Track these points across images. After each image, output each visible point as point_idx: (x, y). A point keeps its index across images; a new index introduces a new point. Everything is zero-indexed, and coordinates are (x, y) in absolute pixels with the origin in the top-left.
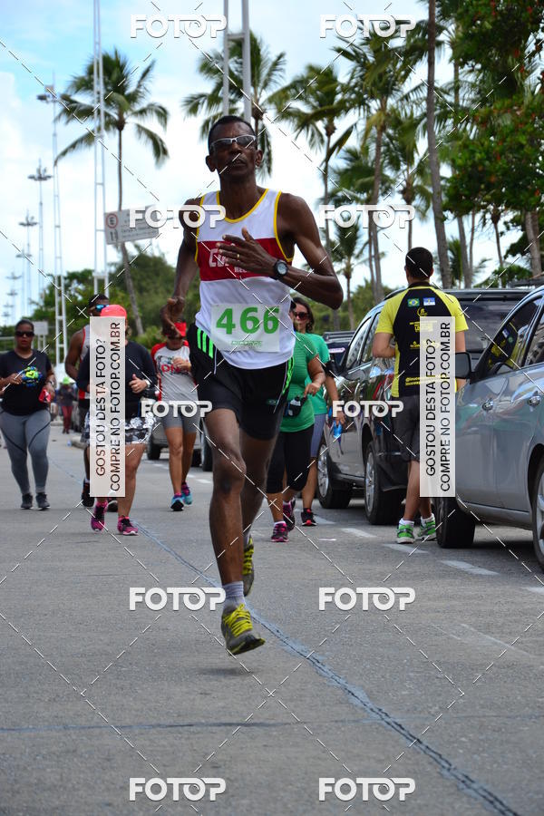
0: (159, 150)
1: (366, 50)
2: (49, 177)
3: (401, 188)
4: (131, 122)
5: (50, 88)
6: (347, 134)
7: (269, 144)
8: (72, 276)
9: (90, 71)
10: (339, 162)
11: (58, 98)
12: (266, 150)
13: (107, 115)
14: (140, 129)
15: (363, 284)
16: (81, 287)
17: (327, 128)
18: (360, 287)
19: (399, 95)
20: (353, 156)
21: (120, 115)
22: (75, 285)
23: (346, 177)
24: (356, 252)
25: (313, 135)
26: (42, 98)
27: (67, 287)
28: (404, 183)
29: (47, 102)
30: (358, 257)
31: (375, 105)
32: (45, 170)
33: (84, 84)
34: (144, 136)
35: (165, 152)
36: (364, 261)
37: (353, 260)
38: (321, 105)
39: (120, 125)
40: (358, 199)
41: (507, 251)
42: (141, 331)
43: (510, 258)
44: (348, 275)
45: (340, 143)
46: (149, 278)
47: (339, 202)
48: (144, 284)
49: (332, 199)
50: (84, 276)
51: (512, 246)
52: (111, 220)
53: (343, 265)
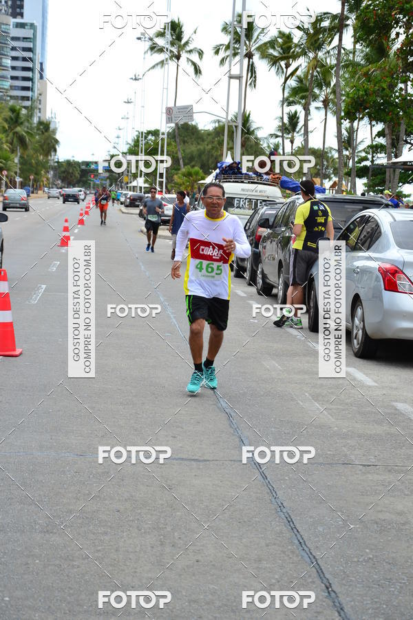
0: (197, 71)
2: (140, 79)
3: (323, 100)
4: (184, 55)
5: (143, 34)
6: (297, 69)
7: (255, 72)
8: (149, 133)
10: (292, 83)
11: (147, 39)
12: (254, 75)
13: (171, 51)
14: (189, 60)
16: (153, 138)
17: (285, 64)
19: (324, 51)
20: (300, 80)
21: (179, 52)
22: (150, 137)
23: (295, 91)
24: (297, 130)
25: (278, 69)
26: (138, 38)
27: (146, 137)
28: (324, 97)
29: (141, 41)
30: (298, 132)
31: (311, 55)
33: (161, 34)
34: (190, 63)
35: (200, 73)
36: (301, 135)
37: (295, 134)
38: (284, 53)
39: (178, 57)
40: (300, 103)
41: (376, 135)
42: (182, 166)
43: (377, 139)
44: (292, 142)
45: (292, 74)
46: (189, 135)
47: (290, 104)
48: (186, 139)
49: (288, 102)
50: (155, 133)
51: (379, 132)
52: (169, 111)
53: (290, 136)
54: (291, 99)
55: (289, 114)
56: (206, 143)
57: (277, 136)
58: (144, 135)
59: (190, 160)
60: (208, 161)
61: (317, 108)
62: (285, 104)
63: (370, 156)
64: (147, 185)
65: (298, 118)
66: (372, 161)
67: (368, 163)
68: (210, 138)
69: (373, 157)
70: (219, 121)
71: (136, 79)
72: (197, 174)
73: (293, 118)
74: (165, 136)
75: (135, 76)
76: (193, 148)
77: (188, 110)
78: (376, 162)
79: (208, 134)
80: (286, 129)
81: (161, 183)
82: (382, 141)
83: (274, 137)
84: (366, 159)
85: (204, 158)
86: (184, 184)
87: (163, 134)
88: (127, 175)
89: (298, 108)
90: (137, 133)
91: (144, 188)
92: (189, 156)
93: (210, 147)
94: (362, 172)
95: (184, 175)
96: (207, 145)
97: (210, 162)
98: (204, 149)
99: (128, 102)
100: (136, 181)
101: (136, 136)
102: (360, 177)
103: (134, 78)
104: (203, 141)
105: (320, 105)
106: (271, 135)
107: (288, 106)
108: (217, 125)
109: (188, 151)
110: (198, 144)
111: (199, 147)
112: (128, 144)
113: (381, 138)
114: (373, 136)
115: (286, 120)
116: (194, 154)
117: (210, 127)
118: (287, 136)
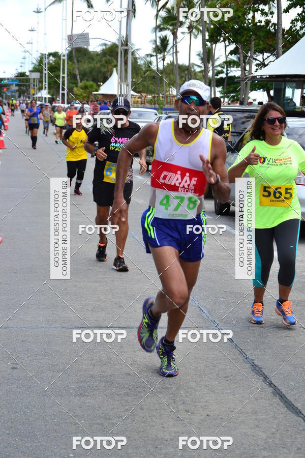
0: (90, 5)
2: (42, 12)
3: (188, 26)
6: (167, 3)
7: (134, 5)
8: (50, 54)
10: (163, 14)
12: (133, 8)
15: (169, 63)
16: (53, 59)
18: (168, 64)
20: (169, 11)
22: (51, 58)
23: (166, 20)
24: (167, 50)
25: (153, 2)
27: (48, 58)
28: (189, 24)
30: (168, 52)
32: (40, 9)
35: (92, 6)
37: (166, 54)
40: (169, 29)
41: (229, 53)
42: (79, 81)
43: (230, 56)
44: (163, 60)
45: (164, 7)
46: (82, 56)
47: (161, 30)
48: (80, 59)
49: (159, 28)
50: (55, 55)
51: (231, 51)
52: (70, 38)
53: (162, 55)
54: (162, 26)
55: (160, 38)
56: (95, 61)
57: (152, 56)
58: (46, 56)
59: (84, 75)
60: (98, 76)
61: (183, 33)
62: (158, 30)
63: (225, 70)
64: (49, 96)
65: (168, 41)
66: (227, 74)
67: (224, 76)
68: (98, 57)
69: (227, 70)
70: (105, 45)
71: (38, 12)
72: (91, 87)
73: (164, 41)
74: (66, 58)
75: (37, 9)
76: (86, 66)
77: (85, 37)
78: (230, 75)
79: (97, 54)
80: (159, 49)
81: (63, 94)
82: (234, 58)
83: (149, 56)
84: (222, 72)
85: (94, 74)
86: (81, 95)
87: (64, 56)
88: (34, 89)
89: (168, 33)
90: (40, 55)
91: (49, 98)
92: (83, 72)
93: (99, 65)
94: (220, 82)
95: (82, 88)
96: (97, 63)
97: (99, 77)
98: (94, 66)
99: (32, 31)
100: (40, 93)
101: (40, 57)
102: (217, 86)
103: (36, 10)
104: (93, 60)
105: (186, 30)
106: (147, 55)
107: (160, 31)
108: (104, 47)
109: (81, 69)
110: (90, 63)
111: (90, 65)
112: (33, 63)
113: (233, 55)
114: (227, 54)
115: (158, 43)
116: (87, 70)
117: (99, 49)
118: (159, 56)
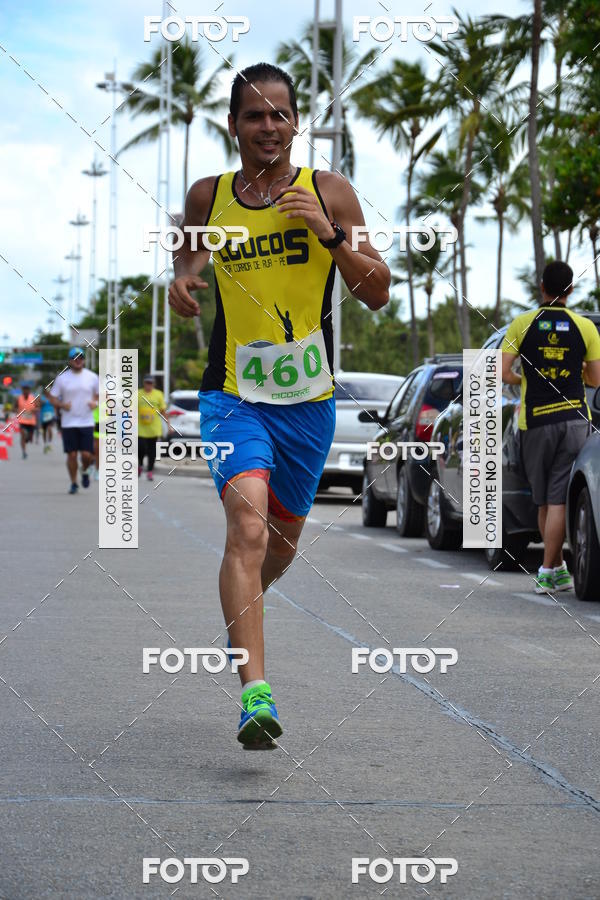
0: (231, 147)
1: (460, 45)
2: (105, 173)
3: (492, 198)
4: (200, 115)
5: (110, 77)
6: (436, 138)
7: (350, 145)
8: (126, 282)
9: (158, 58)
10: (426, 168)
11: (118, 87)
12: (348, 151)
13: (174, 107)
14: (210, 124)
15: (444, 301)
16: (135, 294)
17: (412, 129)
18: (441, 305)
19: (494, 96)
20: (440, 160)
21: (189, 107)
22: (129, 291)
23: (434, 185)
24: (440, 265)
25: (398, 137)
26: (102, 86)
27: (121, 292)
28: (496, 193)
29: (107, 91)
30: (441, 271)
31: (467, 105)
32: (101, 165)
33: (150, 72)
34: (214, 131)
36: (448, 276)
37: (435, 275)
38: (407, 104)
39: (188, 119)
40: (443, 209)
44: (429, 290)
45: (427, 148)
47: (422, 211)
50: (139, 283)
53: (424, 279)
54: (424, 202)
57: (397, 281)
61: (481, 220)
62: (413, 212)
80: (417, 264)
90: (101, 285)
105: (489, 210)
118: (417, 280)
